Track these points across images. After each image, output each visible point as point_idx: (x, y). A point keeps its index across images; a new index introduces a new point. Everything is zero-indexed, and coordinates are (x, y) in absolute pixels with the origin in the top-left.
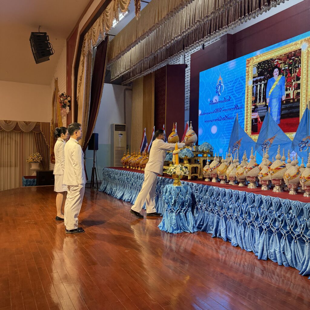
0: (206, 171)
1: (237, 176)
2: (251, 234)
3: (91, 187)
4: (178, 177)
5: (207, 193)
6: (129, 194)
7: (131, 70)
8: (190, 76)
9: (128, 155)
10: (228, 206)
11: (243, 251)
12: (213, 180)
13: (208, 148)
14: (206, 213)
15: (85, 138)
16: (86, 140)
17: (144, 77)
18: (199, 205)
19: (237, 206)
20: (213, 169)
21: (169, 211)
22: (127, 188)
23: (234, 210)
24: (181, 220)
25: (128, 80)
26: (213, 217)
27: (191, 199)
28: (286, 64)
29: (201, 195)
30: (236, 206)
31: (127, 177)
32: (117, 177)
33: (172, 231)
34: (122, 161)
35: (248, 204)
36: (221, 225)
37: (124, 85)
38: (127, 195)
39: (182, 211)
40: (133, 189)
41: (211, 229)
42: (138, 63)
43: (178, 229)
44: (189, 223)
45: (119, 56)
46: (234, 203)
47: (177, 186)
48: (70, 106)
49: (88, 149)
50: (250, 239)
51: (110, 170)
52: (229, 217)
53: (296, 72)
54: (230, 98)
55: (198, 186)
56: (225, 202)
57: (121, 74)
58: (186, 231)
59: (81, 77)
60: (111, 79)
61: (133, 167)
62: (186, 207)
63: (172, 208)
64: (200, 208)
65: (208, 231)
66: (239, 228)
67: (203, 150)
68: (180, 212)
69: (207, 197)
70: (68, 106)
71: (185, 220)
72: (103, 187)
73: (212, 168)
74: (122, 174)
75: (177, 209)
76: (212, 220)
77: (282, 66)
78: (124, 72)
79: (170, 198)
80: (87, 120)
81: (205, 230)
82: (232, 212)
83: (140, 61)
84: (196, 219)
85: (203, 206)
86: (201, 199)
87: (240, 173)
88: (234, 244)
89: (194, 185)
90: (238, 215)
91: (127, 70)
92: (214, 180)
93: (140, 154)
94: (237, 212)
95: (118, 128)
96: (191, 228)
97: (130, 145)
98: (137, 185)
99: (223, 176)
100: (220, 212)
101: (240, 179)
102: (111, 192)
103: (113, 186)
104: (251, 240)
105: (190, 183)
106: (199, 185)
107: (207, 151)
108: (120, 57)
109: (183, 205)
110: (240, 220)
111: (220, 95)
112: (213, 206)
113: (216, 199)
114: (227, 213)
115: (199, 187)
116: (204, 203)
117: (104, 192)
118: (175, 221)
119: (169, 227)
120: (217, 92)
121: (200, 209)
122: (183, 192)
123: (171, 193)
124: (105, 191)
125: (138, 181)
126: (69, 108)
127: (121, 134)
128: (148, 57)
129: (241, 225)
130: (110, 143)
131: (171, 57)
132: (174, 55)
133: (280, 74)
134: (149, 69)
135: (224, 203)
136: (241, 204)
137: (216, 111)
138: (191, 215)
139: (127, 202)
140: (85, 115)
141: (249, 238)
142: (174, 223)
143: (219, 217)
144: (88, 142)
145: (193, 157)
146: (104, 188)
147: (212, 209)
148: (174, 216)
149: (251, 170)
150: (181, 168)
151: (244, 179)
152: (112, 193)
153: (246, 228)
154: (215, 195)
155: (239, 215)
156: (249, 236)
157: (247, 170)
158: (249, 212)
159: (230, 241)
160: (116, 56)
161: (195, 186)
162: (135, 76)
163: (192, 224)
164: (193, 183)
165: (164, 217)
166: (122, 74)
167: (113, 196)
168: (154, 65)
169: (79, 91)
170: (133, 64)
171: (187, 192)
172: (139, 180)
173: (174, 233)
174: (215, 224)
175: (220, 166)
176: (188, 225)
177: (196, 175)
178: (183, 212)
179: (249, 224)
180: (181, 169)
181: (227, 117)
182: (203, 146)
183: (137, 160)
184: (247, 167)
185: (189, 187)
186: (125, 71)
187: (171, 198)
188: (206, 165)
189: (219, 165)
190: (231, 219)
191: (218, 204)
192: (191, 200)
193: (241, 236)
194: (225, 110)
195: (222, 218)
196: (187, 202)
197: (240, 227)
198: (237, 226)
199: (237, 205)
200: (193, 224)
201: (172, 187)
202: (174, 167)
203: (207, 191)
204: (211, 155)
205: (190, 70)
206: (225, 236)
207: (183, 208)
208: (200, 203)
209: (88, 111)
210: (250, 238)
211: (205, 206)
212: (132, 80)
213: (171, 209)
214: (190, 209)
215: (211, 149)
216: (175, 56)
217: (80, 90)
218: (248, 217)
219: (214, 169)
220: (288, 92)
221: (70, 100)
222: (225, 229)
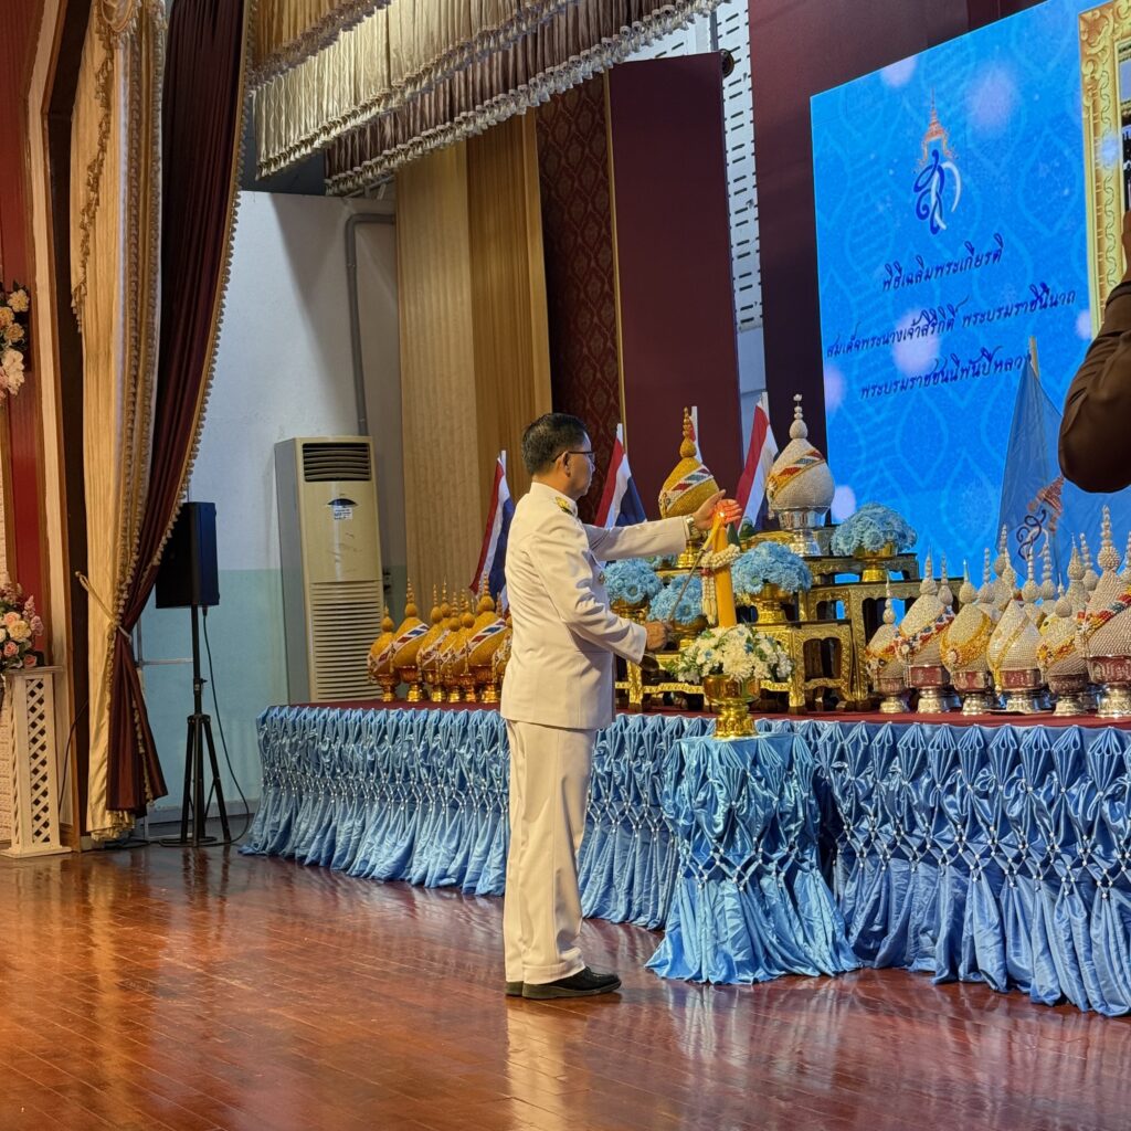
0: (886, 658)
1: (1040, 665)
2: (1119, 928)
3: (183, 841)
4: (736, 689)
5: (896, 765)
6: (449, 841)
7: (394, 104)
8: (749, 115)
9: (411, 625)
10: (1004, 814)
11: (1090, 1019)
12: (921, 701)
13: (885, 532)
14: (893, 869)
15: (140, 538)
16: (145, 551)
17: (472, 142)
18: (860, 837)
19: (1045, 803)
20: (917, 644)
21: (701, 875)
22: (432, 810)
23: (1035, 828)
24: (767, 914)
25: (367, 163)
26: (934, 884)
27: (813, 802)
29: (865, 778)
30: (1039, 803)
31: (427, 746)
32: (359, 756)
33: (724, 973)
34: (374, 663)
35: (1094, 784)
36: (976, 914)
37: (341, 194)
38: (434, 850)
39: (772, 866)
40: (471, 809)
41: (928, 948)
42: (438, 64)
43: (753, 964)
44: (810, 928)
45: (326, 33)
46: (1030, 789)
47: (732, 738)
48: (27, 348)
49: (160, 605)
50: (1114, 956)
51: (310, 717)
52: (1011, 869)
54: (1001, 244)
55: (846, 731)
56: (985, 795)
57: (326, 130)
58: (797, 969)
59: (96, 167)
60: (263, 160)
61: (446, 689)
62: (791, 848)
63: (717, 856)
64: (865, 851)
65: (910, 963)
66: (1060, 911)
67: (860, 548)
68: (758, 874)
69: (894, 783)
70: (16, 346)
71: (787, 912)
72: (267, 829)
73: (914, 638)
74: (391, 732)
75: (741, 857)
76: (926, 901)
78: (345, 120)
79: (704, 804)
80: (144, 422)
81: (896, 963)
82: (1026, 838)
83: (450, 56)
84: (847, 912)
85: (877, 837)
86: (868, 798)
87: (1056, 647)
88: (1046, 990)
89: (825, 735)
90: (1053, 848)
91: (365, 108)
92: (928, 704)
93: (487, 609)
94: (1048, 832)
95: (322, 460)
96: (826, 954)
97: (405, 569)
98: (492, 783)
99: (974, 675)
100: (966, 848)
101: (1057, 678)
102: (325, 845)
103: (340, 809)
104: (1119, 958)
105: (802, 724)
106: (850, 729)
107: (884, 553)
108: (333, 38)
109: (772, 836)
110: (1064, 868)
111: (943, 226)
112: (930, 824)
113: (943, 784)
114: (998, 850)
115: (850, 736)
116: (885, 821)
117: (281, 856)
118: (737, 921)
119: (710, 955)
120: (922, 213)
121: (862, 853)
122: (767, 768)
123: (705, 778)
124: (288, 849)
125: (496, 760)
126: (19, 356)
127: (344, 502)
128: (496, 34)
129: (1071, 892)
130: (275, 563)
131: (636, 24)
132: (656, 12)
134: (501, 96)
135: (985, 802)
136: (1063, 790)
137: (924, 322)
138: (816, 887)
139: (439, 887)
140: (135, 394)
141: (1113, 948)
142: (731, 934)
143: (963, 879)
144: (156, 561)
145: (809, 586)
146: (274, 832)
147: (925, 844)
148: (728, 895)
149: (1106, 626)
150: (749, 640)
151: (1078, 677)
152: (337, 854)
153: (1091, 905)
154: (935, 766)
155: (1056, 847)
156: (1111, 940)
157: (1085, 626)
158: (1102, 822)
159: (1024, 990)
160: (307, 36)
161: (830, 738)
162: (416, 139)
163: (829, 929)
164: (819, 723)
165: (677, 911)
166: (334, 133)
167: (346, 869)
168: (531, 69)
169: (87, 253)
170: (407, 75)
171: (790, 768)
172: (501, 753)
173: (733, 982)
174: (945, 915)
175: (955, 622)
176: (806, 940)
177: (831, 683)
178: (778, 873)
179: (1105, 883)
180: (750, 650)
181: (990, 358)
182: (859, 525)
183: (475, 646)
184: (1088, 612)
185: (798, 743)
186: (354, 114)
187: (709, 804)
188: (883, 623)
189: (951, 620)
190: (1019, 878)
191: (952, 812)
192: (816, 808)
193: (1073, 948)
194: (981, 317)
195: (979, 878)
196: (795, 818)
197: (1067, 901)
198: (1053, 901)
199: (1045, 797)
200: (834, 934)
201: (711, 746)
202: (713, 642)
203: (894, 752)
204: (906, 574)
205: (748, 82)
206: (996, 967)
207: (774, 850)
208: (865, 825)
209: (147, 372)
210: (1117, 949)
211: (887, 832)
212: (394, 164)
213: (709, 865)
214: (811, 857)
215: (903, 536)
216: (658, 17)
217: (91, 245)
218: (1100, 848)
219: (925, 640)
221: (24, 308)
222: (998, 931)
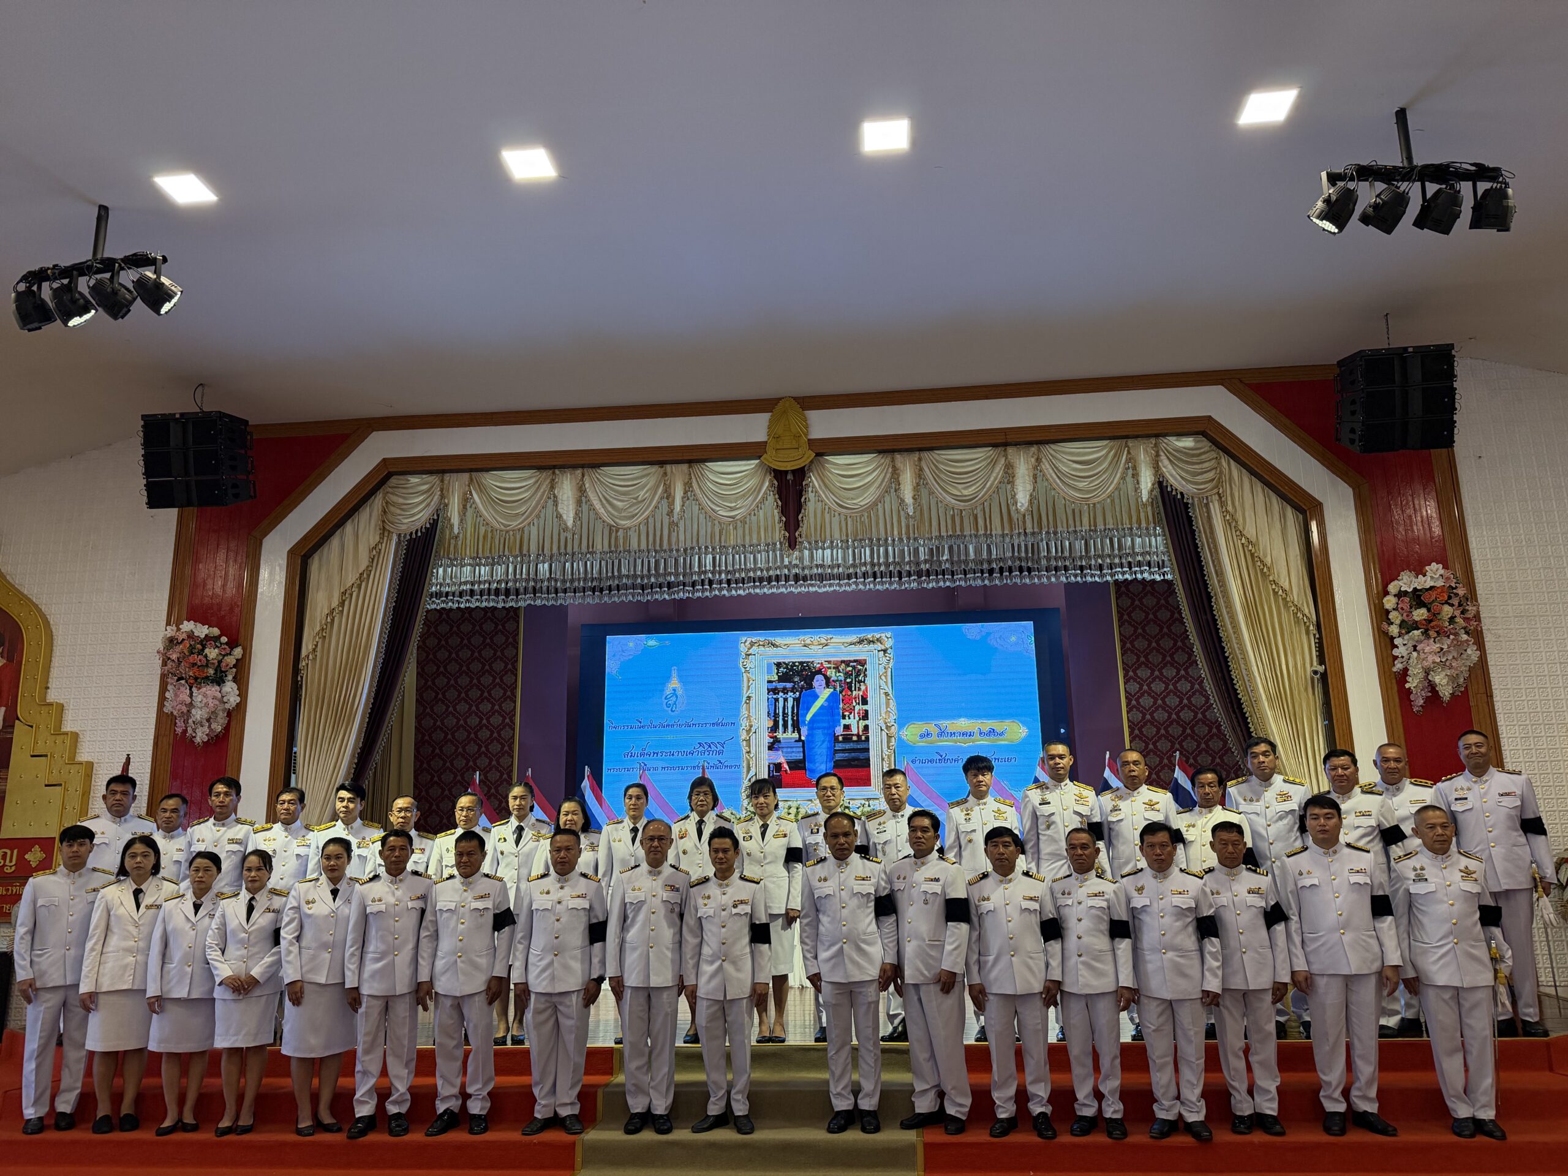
28: (839, 672)
53: (859, 689)
77: (831, 673)
133: (828, 685)
220: (846, 722)
